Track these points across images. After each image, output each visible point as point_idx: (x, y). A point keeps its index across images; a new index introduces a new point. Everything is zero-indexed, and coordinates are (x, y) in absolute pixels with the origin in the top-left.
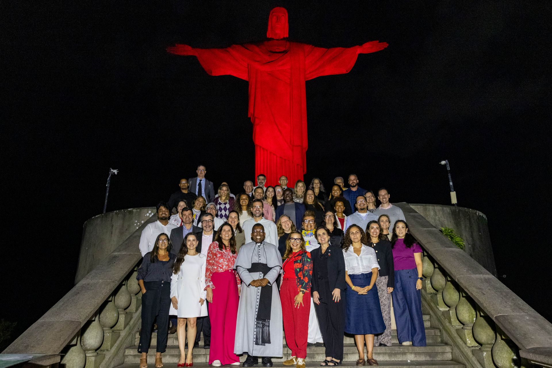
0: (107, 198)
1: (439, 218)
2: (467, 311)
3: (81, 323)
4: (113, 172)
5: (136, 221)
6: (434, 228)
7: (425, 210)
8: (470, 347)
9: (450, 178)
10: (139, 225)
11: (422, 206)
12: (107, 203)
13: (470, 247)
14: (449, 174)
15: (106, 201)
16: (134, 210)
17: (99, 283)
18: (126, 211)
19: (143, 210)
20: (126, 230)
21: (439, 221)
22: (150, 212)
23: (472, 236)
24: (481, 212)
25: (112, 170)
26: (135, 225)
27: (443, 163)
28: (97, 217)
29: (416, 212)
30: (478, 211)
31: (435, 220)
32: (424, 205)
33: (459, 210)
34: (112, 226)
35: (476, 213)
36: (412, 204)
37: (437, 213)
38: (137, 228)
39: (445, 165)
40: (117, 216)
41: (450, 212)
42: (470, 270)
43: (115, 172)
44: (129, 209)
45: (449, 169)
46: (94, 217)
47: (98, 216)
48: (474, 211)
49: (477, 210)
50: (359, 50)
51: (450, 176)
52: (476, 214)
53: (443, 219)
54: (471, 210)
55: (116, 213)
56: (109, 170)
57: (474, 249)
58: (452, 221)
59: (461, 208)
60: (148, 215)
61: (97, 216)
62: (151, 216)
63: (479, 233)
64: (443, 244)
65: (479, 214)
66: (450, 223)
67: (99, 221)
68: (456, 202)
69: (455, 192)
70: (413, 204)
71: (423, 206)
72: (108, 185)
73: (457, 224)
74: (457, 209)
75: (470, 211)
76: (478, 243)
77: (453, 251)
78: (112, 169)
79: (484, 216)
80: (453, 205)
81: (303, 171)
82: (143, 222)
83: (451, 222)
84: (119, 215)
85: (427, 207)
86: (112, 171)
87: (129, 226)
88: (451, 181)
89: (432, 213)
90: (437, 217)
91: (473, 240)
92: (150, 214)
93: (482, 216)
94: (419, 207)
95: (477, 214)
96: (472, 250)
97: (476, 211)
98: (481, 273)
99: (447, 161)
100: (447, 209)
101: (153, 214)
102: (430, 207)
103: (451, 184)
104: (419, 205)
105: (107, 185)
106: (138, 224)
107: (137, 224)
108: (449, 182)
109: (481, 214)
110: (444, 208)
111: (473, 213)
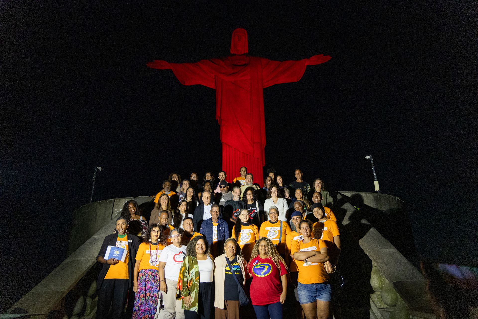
0: (93, 190)
2: (378, 279)
3: (64, 292)
4: (98, 169)
5: (116, 209)
8: (380, 309)
12: (93, 194)
14: (373, 167)
15: (92, 193)
16: (114, 200)
17: (81, 260)
18: (107, 201)
19: (121, 200)
20: (108, 217)
24: (399, 198)
26: (115, 212)
27: (368, 157)
33: (381, 197)
34: (96, 214)
35: (395, 199)
39: (370, 159)
40: (100, 205)
41: (372, 198)
43: (100, 169)
44: (110, 200)
45: (372, 162)
46: (82, 206)
48: (394, 197)
49: (396, 196)
50: (307, 62)
51: (373, 168)
54: (390, 196)
55: (100, 203)
56: (95, 168)
58: (375, 206)
59: (383, 195)
61: (84, 206)
65: (397, 199)
67: (85, 210)
68: (379, 190)
69: (378, 181)
71: (350, 193)
74: (379, 195)
78: (98, 167)
80: (377, 192)
81: (263, 164)
84: (102, 205)
86: (98, 168)
88: (375, 172)
93: (401, 201)
98: (388, 248)
99: (371, 156)
100: (371, 195)
103: (375, 174)
105: (93, 180)
106: (118, 211)
107: (116, 211)
108: (373, 173)
110: (368, 195)
111: (392, 199)
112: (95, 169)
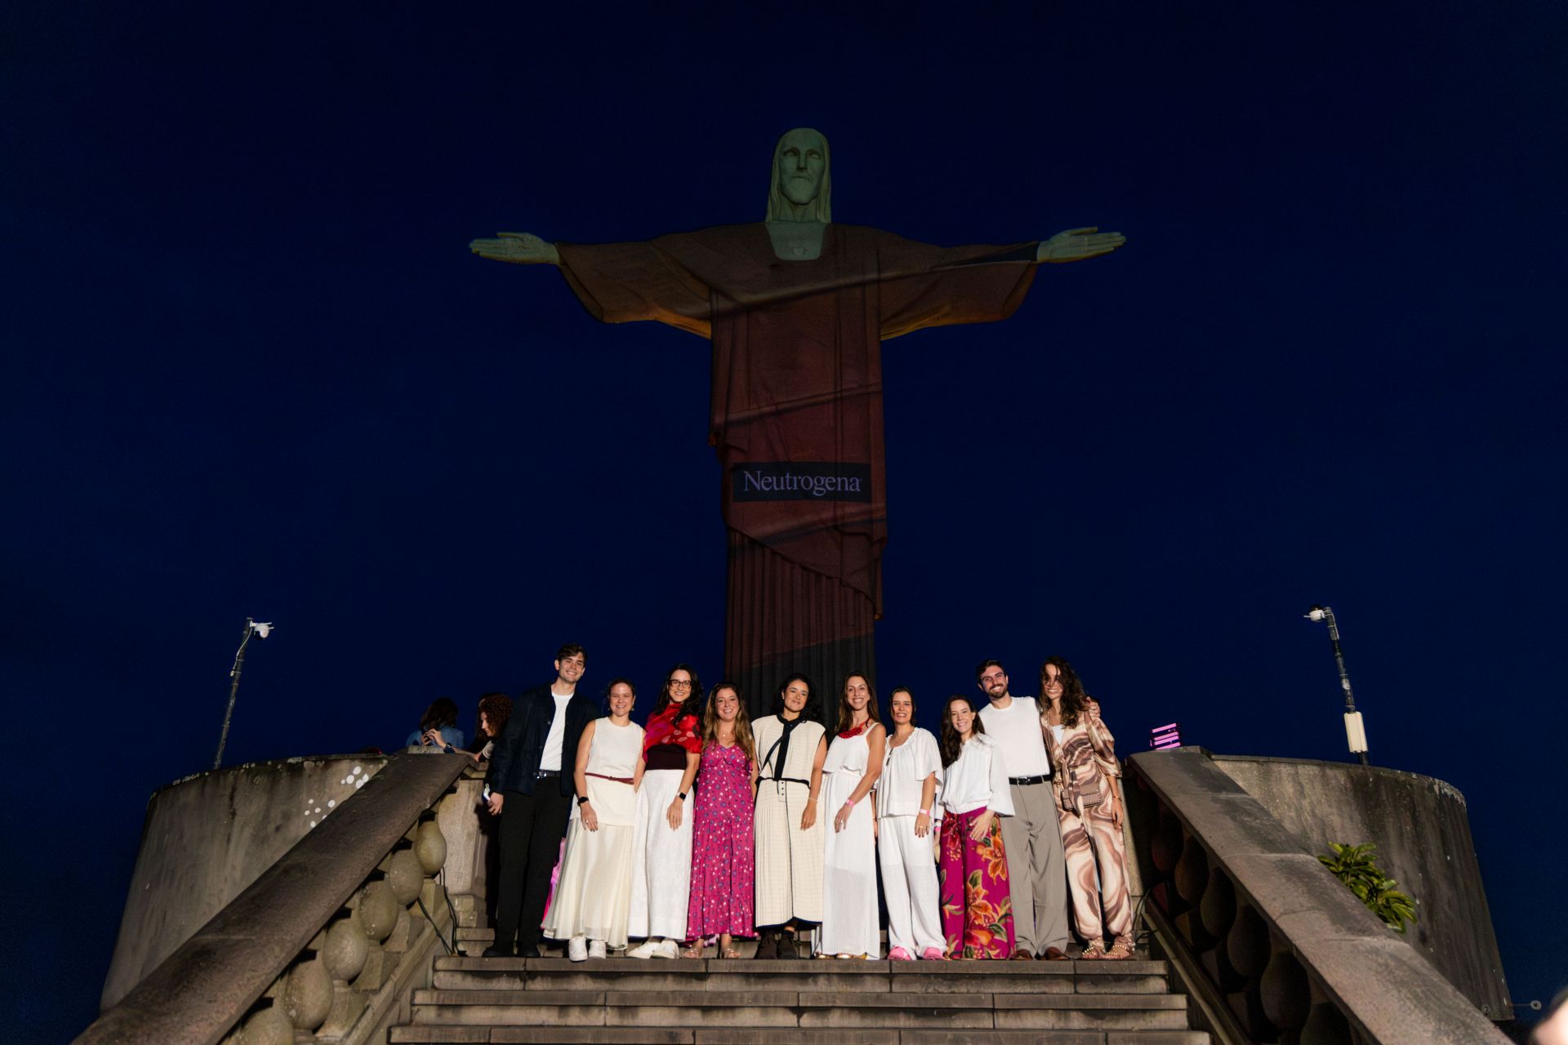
0: (229, 715)
1: (1311, 803)
4: (256, 630)
5: (311, 801)
6: (1299, 852)
7: (1266, 776)
9: (1341, 666)
10: (320, 814)
11: (1255, 765)
13: (1418, 906)
14: (1339, 654)
15: (226, 725)
16: (306, 764)
18: (279, 767)
19: (335, 765)
20: (278, 829)
21: (1314, 815)
22: (357, 770)
23: (1423, 868)
24: (1446, 784)
25: (252, 624)
26: (307, 813)
27: (1317, 614)
28: (187, 782)
29: (1239, 790)
30: (1437, 780)
31: (1299, 811)
32: (1262, 759)
33: (1378, 778)
34: (234, 814)
35: (1431, 788)
36: (1222, 757)
37: (1307, 788)
38: (313, 825)
39: (1324, 623)
40: (252, 782)
41: (1348, 786)
42: (1447, 1034)
43: (263, 629)
44: (291, 761)
45: (1335, 635)
46: (178, 782)
47: (192, 777)
48: (1428, 780)
49: (1434, 777)
51: (1340, 660)
52: (1433, 790)
53: (1326, 809)
54: (1414, 776)
55: (249, 772)
57: (1431, 914)
58: (1357, 817)
59: (1384, 772)
60: (350, 779)
61: (188, 779)
62: (360, 784)
63: (1446, 854)
64: (1341, 918)
65: (1440, 789)
66: (1348, 824)
67: (191, 796)
68: (1365, 749)
69: (1358, 715)
70: (1225, 757)
72: (235, 674)
73: (1374, 827)
74: (1370, 773)
75: (1415, 783)
76: (1444, 890)
77: (1376, 951)
78: (254, 622)
79: (1459, 797)
80: (1357, 758)
81: (874, 612)
82: (332, 804)
83: (1351, 818)
84: (258, 780)
85: (1275, 767)
86: (254, 628)
87: (287, 817)
88: (1346, 677)
89: (1289, 789)
90: (1306, 803)
91: (1427, 879)
92: (358, 777)
93: (1452, 795)
94: (1246, 765)
95: (1436, 788)
96: (1424, 918)
97: (1431, 779)
99: (1328, 610)
100: (1338, 776)
101: (366, 778)
102: (1284, 771)
103: (1346, 685)
104: (1246, 761)
105: (232, 674)
106: (318, 810)
107: (312, 809)
108: (1340, 679)
109: (1448, 790)
110: (1328, 771)
111: (1423, 788)
112: (245, 632)
